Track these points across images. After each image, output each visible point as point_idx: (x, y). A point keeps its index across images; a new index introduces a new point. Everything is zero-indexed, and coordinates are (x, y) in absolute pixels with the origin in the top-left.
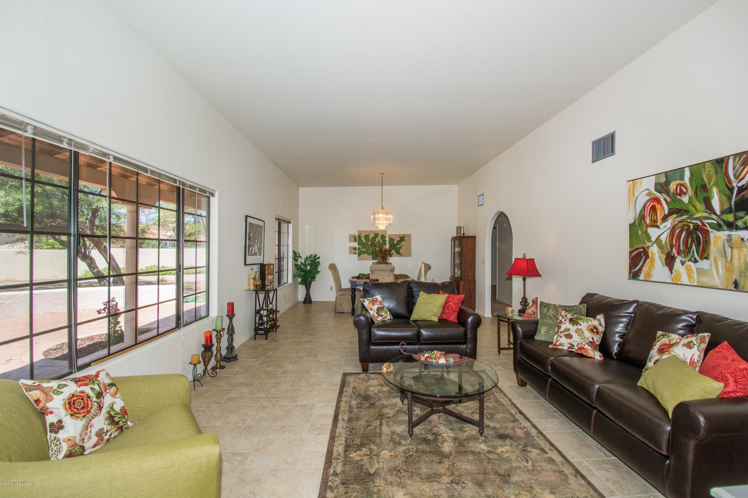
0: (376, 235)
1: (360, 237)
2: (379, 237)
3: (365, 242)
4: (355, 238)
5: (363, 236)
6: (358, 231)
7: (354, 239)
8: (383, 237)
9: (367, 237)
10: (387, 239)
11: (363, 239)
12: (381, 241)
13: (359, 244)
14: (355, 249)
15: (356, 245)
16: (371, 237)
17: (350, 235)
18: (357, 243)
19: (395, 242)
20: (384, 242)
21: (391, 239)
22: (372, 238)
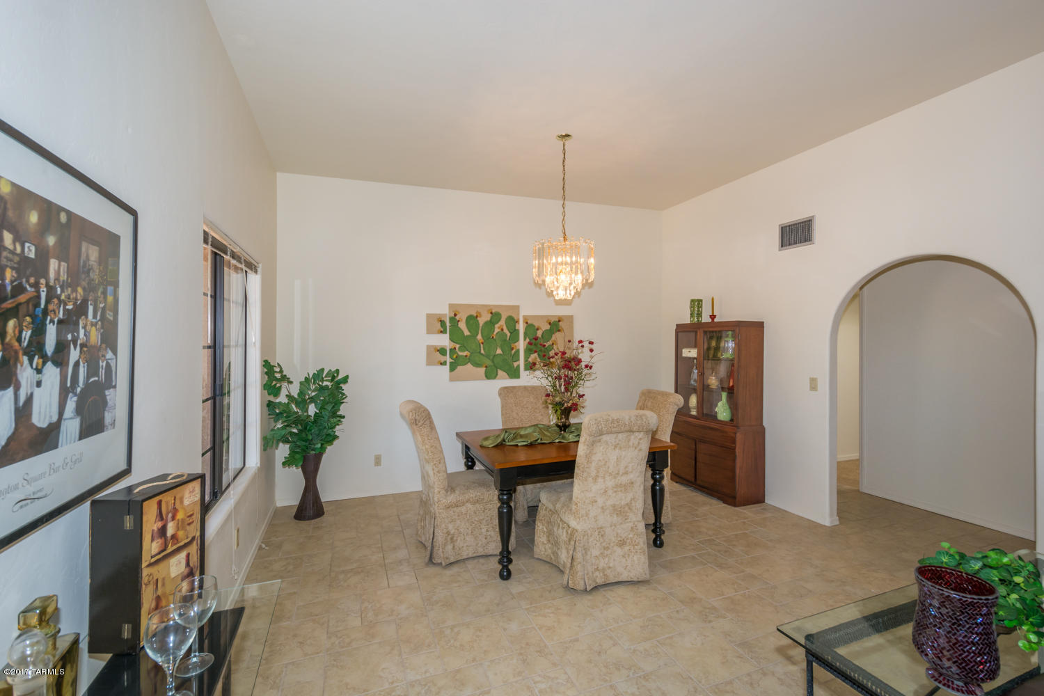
0: (495, 316)
1: (454, 320)
2: (502, 322)
3: (467, 333)
4: (442, 323)
5: (462, 316)
6: (451, 306)
7: (440, 324)
8: (512, 322)
9: (472, 320)
10: (521, 327)
11: (462, 325)
12: (506, 331)
13: (451, 339)
14: (442, 351)
15: (444, 341)
16: (482, 321)
17: (429, 316)
18: (447, 336)
19: (539, 334)
20: (515, 332)
21: (530, 327)
22: (486, 323)
